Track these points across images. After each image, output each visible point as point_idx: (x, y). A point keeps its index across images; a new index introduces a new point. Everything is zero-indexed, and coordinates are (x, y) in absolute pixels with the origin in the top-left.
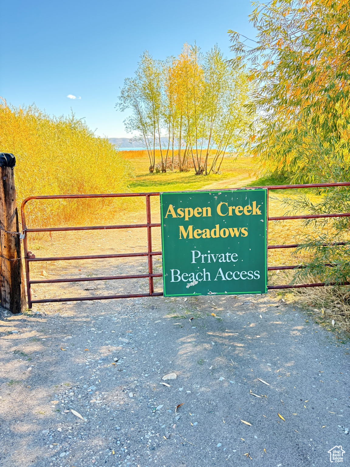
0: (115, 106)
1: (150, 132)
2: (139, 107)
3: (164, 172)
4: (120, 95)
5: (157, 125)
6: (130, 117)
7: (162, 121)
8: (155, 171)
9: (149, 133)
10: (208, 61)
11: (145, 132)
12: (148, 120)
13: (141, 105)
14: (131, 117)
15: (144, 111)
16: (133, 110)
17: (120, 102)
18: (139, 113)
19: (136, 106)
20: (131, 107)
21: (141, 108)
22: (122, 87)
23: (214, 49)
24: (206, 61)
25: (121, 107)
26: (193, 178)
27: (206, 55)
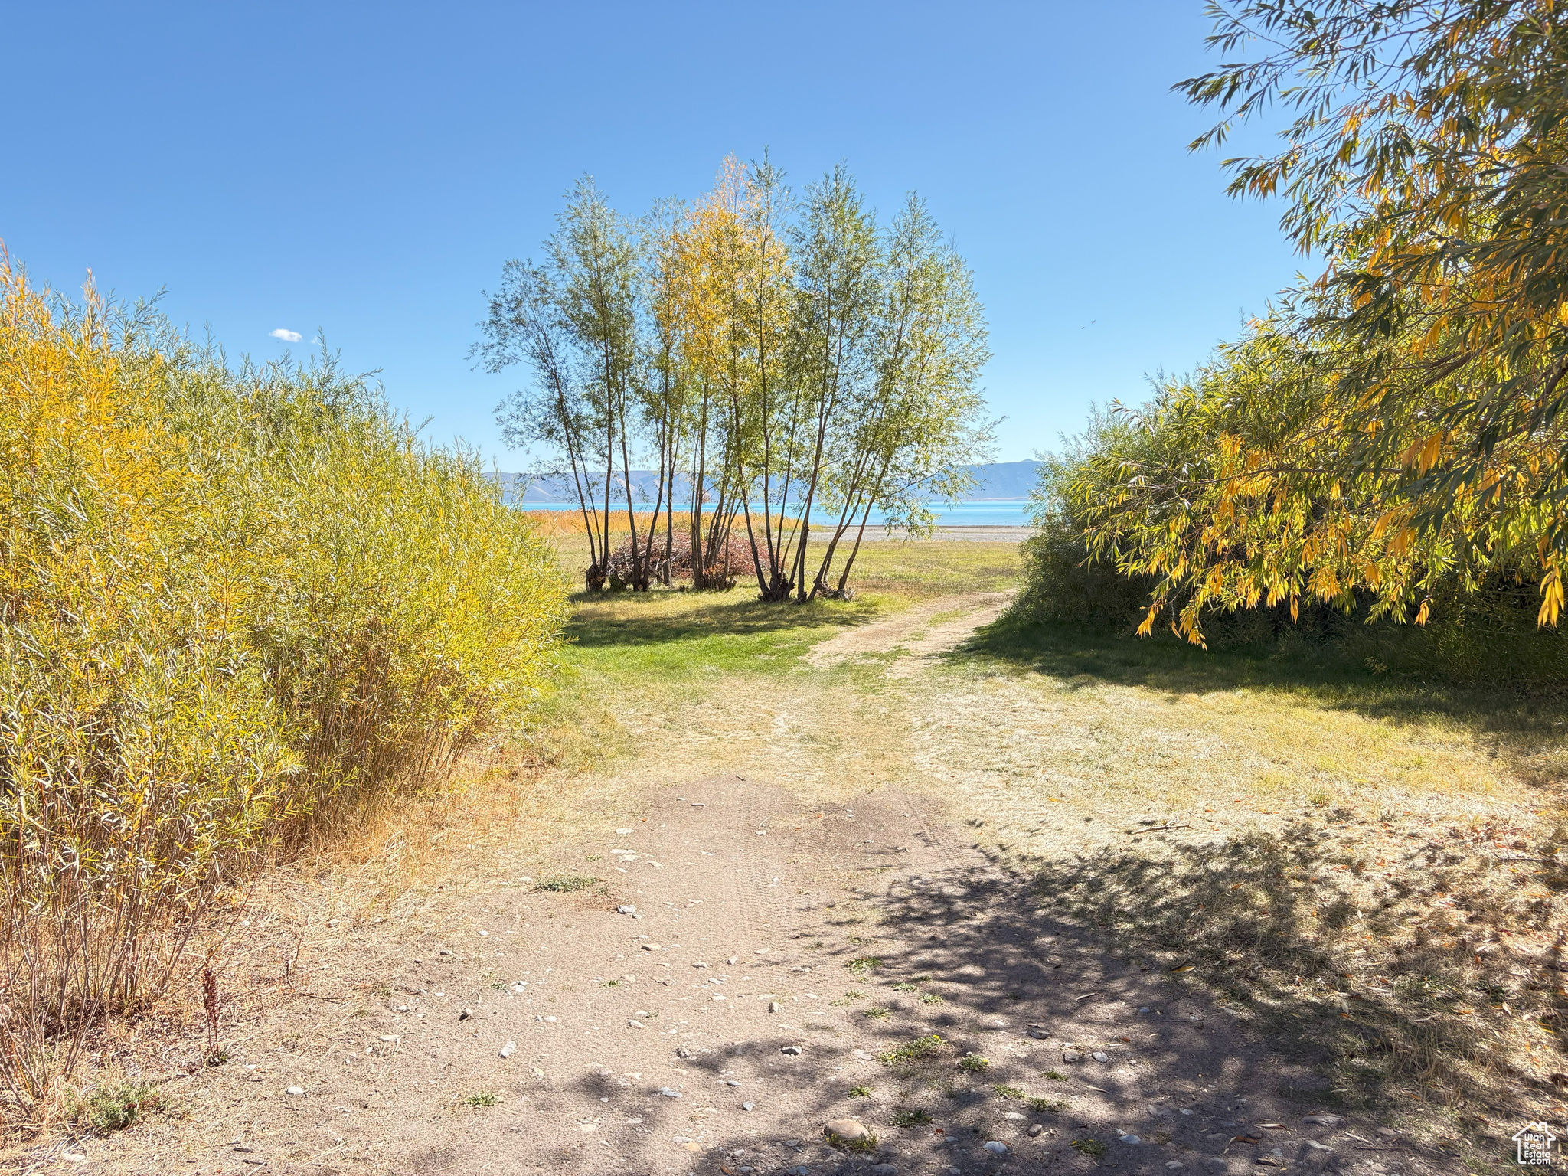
0: (469, 355)
1: (592, 450)
2: (557, 360)
3: (641, 587)
4: (489, 316)
5: (617, 424)
6: (520, 394)
7: (636, 410)
8: (607, 585)
9: (590, 453)
10: (809, 213)
11: (575, 447)
12: (587, 409)
13: (563, 355)
14: (525, 394)
15: (574, 377)
16: (534, 369)
17: (486, 340)
18: (555, 380)
19: (544, 357)
20: (527, 358)
21: (564, 366)
22: (494, 290)
23: (832, 177)
24: (804, 215)
25: (488, 358)
26: (759, 613)
27: (807, 194)
